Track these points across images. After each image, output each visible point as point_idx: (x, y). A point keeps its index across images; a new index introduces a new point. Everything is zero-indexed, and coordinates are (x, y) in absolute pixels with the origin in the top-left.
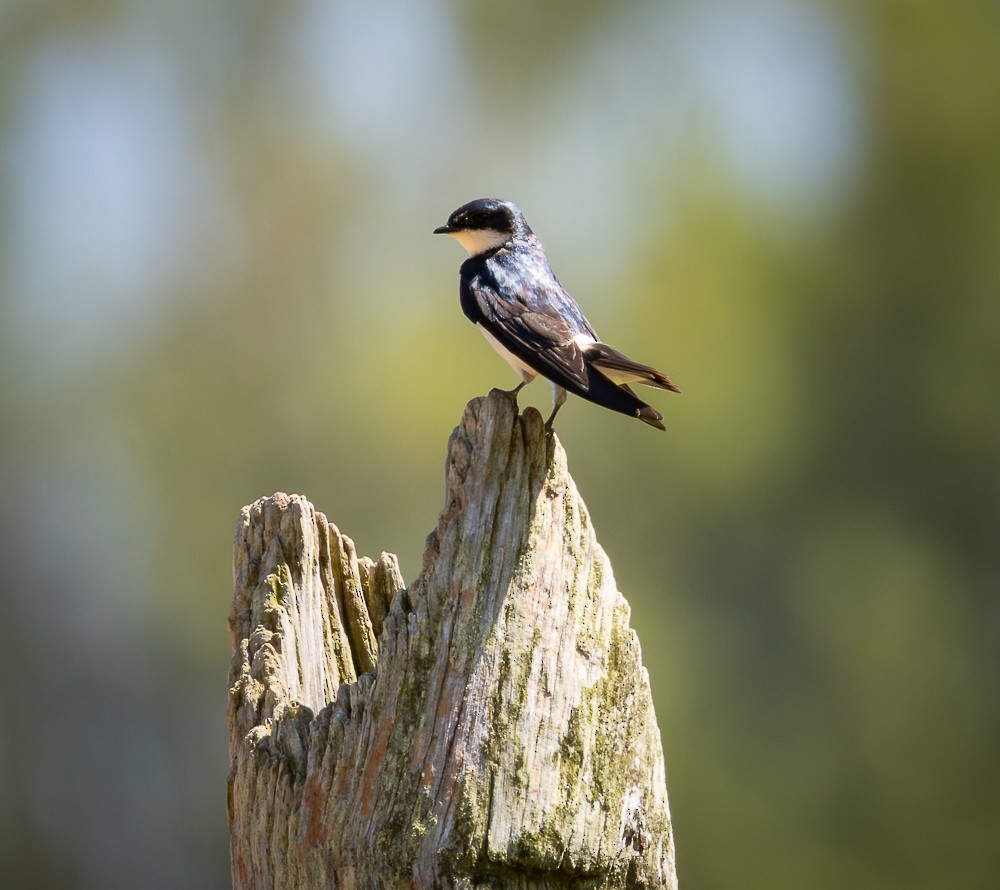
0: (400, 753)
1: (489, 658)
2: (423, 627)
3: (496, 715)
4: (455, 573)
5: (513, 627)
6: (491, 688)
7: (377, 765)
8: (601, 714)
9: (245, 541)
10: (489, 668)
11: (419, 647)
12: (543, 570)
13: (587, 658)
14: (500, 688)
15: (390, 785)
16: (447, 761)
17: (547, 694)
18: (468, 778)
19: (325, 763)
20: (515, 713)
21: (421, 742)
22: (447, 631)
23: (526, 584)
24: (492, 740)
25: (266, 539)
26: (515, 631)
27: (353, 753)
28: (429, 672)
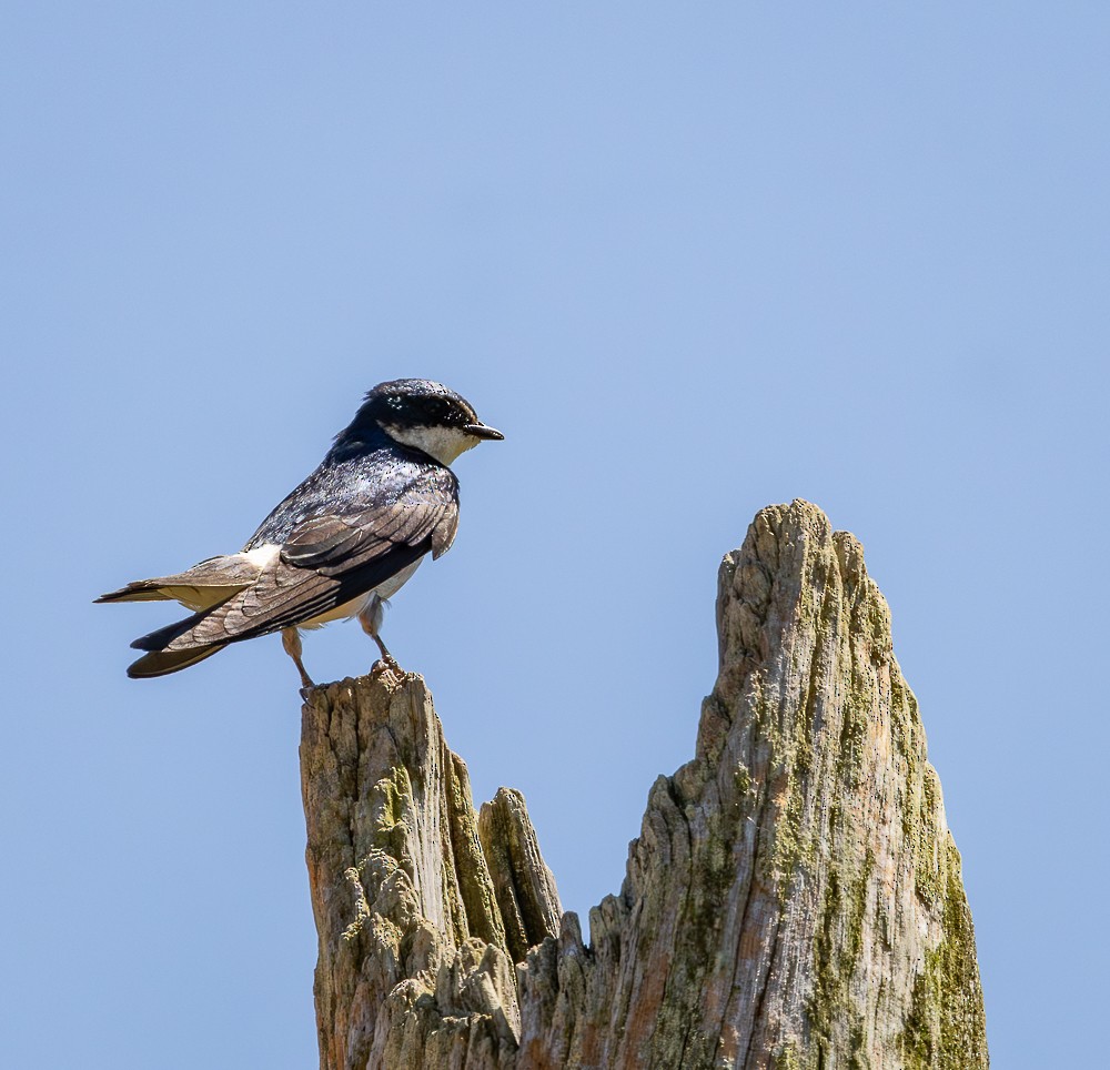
0: (684, 1007)
1: (812, 881)
2: (715, 825)
3: (823, 964)
4: (760, 751)
5: (841, 841)
6: (816, 925)
7: (646, 1022)
8: (945, 995)
9: (327, 735)
10: (813, 894)
11: (710, 853)
12: (873, 766)
13: (928, 908)
14: (826, 927)
15: (671, 1052)
16: (757, 1025)
17: (887, 947)
18: (788, 1051)
19: (558, 1018)
20: (848, 965)
21: (717, 993)
22: (750, 834)
23: (856, 782)
24: (820, 1002)
25: (365, 731)
26: (844, 847)
27: (607, 1003)
28: (725, 891)
